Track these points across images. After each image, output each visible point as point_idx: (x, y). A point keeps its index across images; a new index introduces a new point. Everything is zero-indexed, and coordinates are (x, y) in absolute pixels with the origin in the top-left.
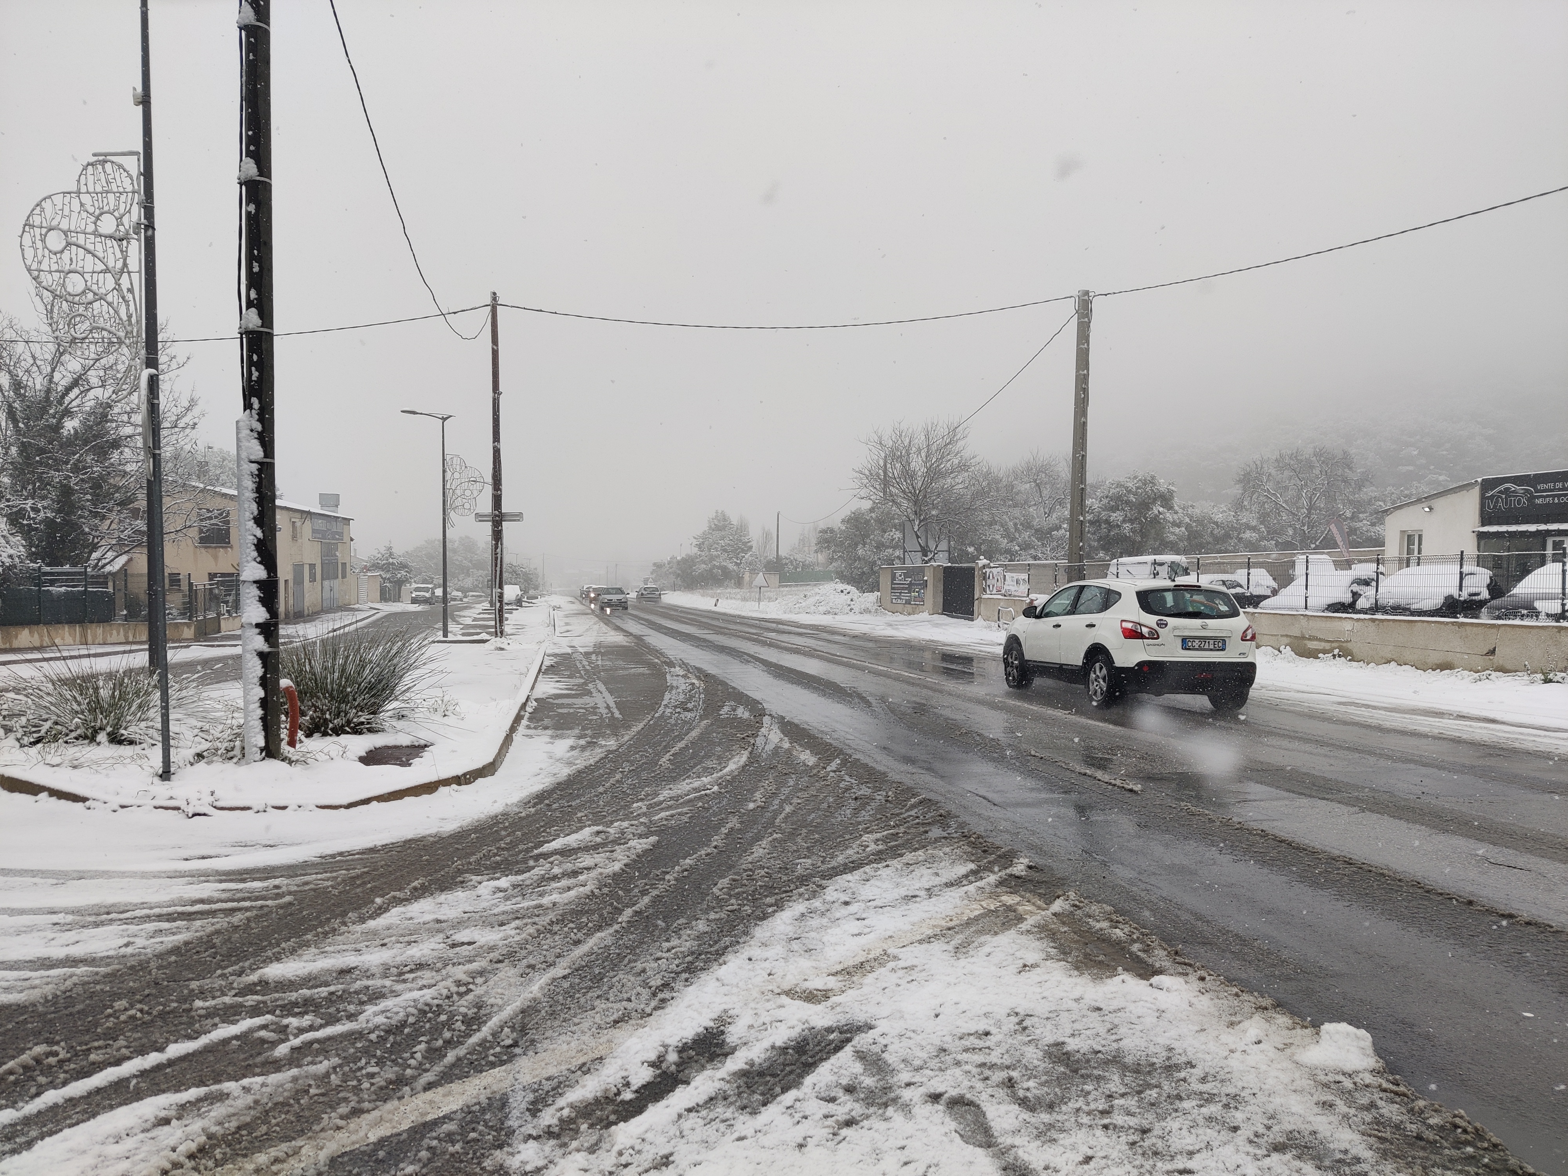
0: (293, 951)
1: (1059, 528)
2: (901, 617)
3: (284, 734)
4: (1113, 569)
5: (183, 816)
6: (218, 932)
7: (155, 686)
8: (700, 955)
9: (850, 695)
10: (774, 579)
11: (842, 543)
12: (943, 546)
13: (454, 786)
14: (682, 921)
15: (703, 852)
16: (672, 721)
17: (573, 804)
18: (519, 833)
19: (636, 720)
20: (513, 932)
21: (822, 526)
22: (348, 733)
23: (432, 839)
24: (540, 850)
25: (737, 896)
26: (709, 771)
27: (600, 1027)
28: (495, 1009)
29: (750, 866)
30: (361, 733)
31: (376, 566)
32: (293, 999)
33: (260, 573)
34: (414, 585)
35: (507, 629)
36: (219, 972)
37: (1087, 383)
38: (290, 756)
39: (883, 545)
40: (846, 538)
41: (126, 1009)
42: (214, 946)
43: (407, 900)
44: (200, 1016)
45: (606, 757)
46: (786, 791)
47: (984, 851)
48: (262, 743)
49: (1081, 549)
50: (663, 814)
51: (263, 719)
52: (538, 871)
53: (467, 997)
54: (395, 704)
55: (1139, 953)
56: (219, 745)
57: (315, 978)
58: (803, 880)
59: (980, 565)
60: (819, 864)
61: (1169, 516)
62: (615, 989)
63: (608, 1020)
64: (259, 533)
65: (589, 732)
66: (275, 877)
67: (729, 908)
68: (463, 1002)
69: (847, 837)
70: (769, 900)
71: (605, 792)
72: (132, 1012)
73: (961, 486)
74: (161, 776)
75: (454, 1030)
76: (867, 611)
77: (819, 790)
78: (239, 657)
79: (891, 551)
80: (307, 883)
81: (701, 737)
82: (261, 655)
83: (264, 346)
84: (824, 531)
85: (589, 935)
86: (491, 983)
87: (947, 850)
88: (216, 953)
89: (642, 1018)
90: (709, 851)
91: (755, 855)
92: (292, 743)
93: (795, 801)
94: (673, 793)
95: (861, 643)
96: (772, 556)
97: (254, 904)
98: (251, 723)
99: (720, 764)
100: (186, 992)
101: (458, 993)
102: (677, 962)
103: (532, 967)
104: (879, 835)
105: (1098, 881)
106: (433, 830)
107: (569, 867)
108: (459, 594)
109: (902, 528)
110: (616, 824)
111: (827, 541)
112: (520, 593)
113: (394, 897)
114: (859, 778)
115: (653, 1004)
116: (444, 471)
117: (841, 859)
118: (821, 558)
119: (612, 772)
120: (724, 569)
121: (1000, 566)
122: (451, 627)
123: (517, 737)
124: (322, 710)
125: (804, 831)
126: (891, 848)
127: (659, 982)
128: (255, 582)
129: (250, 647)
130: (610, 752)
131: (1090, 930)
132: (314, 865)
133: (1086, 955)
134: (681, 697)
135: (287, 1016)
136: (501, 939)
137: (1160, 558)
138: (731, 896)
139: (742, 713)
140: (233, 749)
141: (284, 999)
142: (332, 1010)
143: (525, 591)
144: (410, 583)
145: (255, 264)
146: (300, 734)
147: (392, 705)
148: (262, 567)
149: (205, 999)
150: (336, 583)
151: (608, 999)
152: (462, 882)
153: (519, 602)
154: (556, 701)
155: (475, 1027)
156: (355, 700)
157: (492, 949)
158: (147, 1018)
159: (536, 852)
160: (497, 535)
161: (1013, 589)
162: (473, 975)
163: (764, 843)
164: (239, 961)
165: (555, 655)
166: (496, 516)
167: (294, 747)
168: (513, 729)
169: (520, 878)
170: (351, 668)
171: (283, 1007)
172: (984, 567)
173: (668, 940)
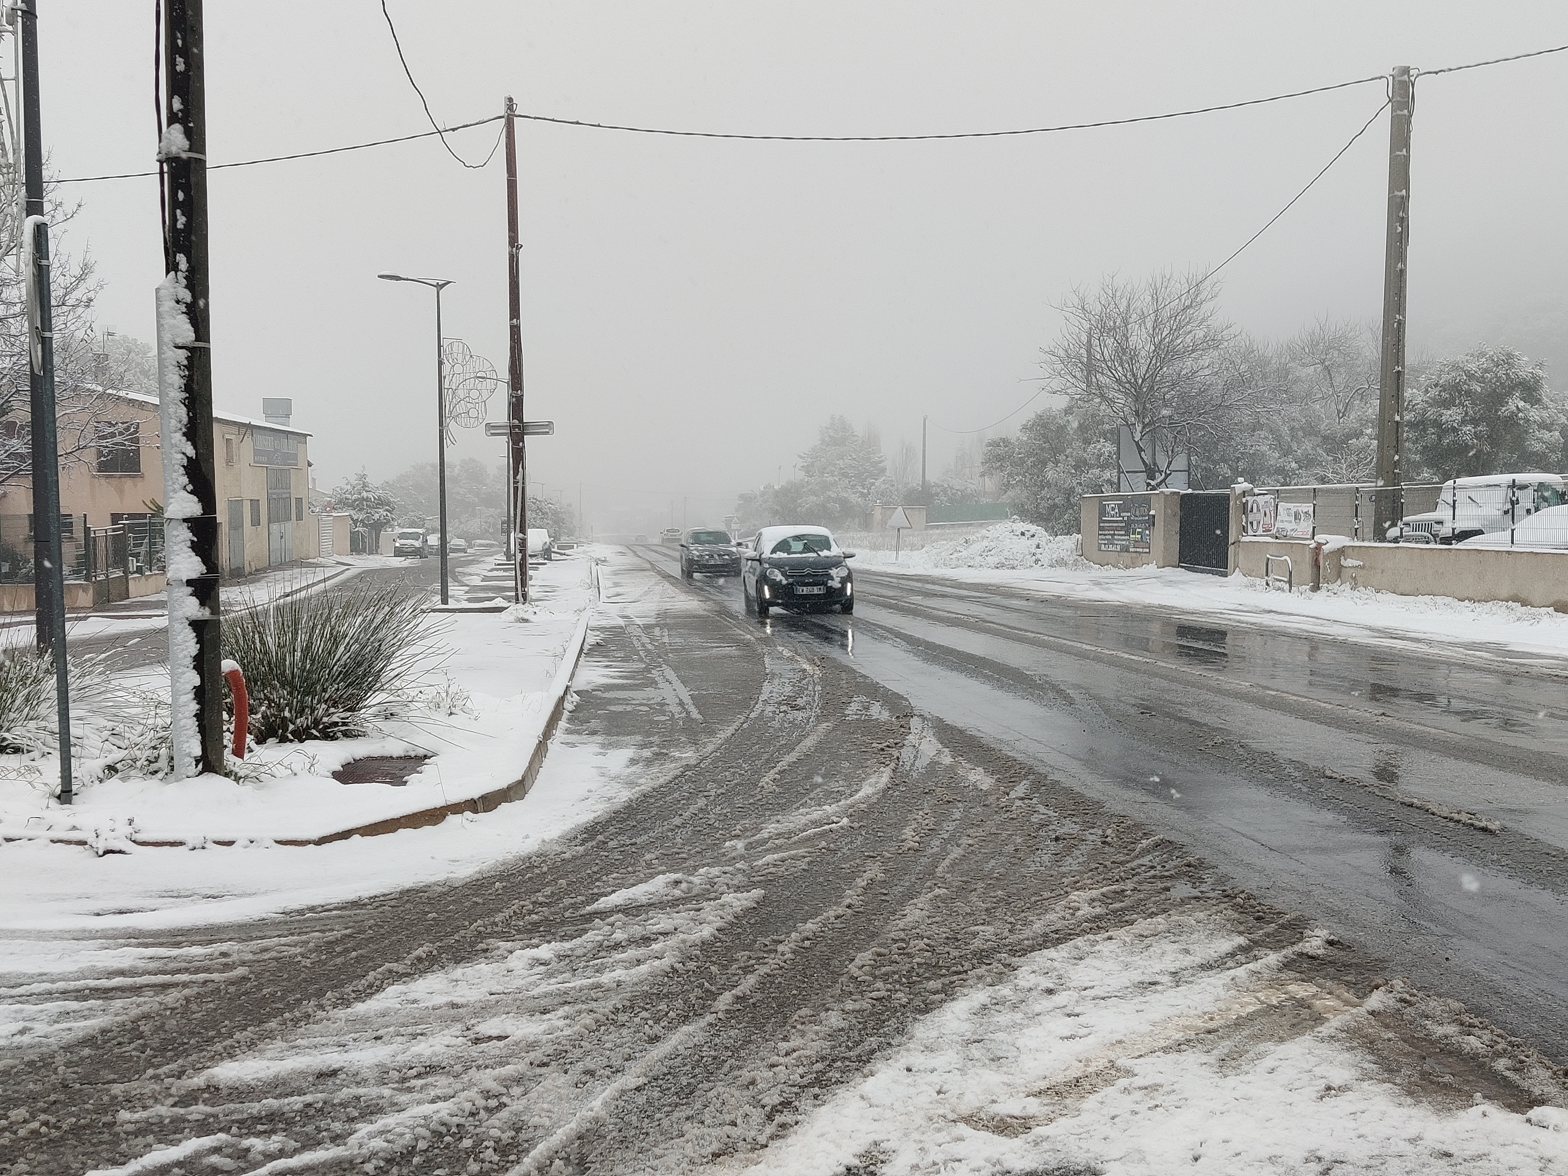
0: (251, 1045)
1: (1358, 435)
2: (1114, 572)
3: (228, 739)
4: (1446, 496)
5: (90, 853)
6: (146, 1017)
7: (47, 671)
8: (834, 1061)
9: (1041, 687)
10: (919, 517)
11: (1022, 462)
12: (1180, 462)
13: (468, 814)
14: (804, 1011)
15: (831, 913)
16: (776, 724)
17: (638, 841)
18: (563, 882)
19: (722, 722)
20: (561, 1023)
21: (992, 435)
22: (316, 738)
23: (439, 889)
24: (595, 906)
25: (885, 977)
26: (833, 796)
27: (692, 1162)
28: (540, 1132)
29: (902, 935)
30: (334, 738)
31: (343, 503)
32: (255, 1112)
33: (193, 507)
34: (398, 530)
35: (532, 592)
36: (150, 1072)
37: (1405, 209)
38: (236, 769)
39: (1085, 462)
40: (1030, 454)
41: (25, 1121)
42: (141, 1036)
43: (407, 975)
44: (127, 1133)
45: (682, 775)
46: (950, 826)
47: (1258, 919)
48: (198, 752)
49: (1396, 464)
50: (770, 858)
51: (199, 716)
52: (592, 937)
53: (499, 1115)
54: (380, 697)
55: (1507, 1073)
56: (138, 753)
57: (284, 1084)
58: (982, 957)
59: (1238, 492)
60: (1006, 933)
61: (1535, 414)
62: (712, 1108)
63: (704, 1152)
64: (190, 451)
65: (655, 739)
66: (222, 941)
67: (874, 994)
68: (493, 1121)
69: (1046, 894)
70: (932, 985)
71: (683, 825)
72: (35, 1125)
73: (1207, 372)
74: (59, 797)
75: (483, 1161)
76: (1061, 563)
77: (1001, 825)
78: (164, 631)
79: (1097, 471)
80: (265, 950)
81: (820, 747)
82: (197, 625)
83: (193, 180)
84: (995, 444)
85: (672, 1027)
86: (533, 1095)
87: (1201, 915)
88: (145, 1046)
89: (753, 1150)
90: (840, 911)
91: (909, 918)
92: (238, 752)
93: (965, 841)
94: (781, 828)
95: (1054, 611)
96: (915, 482)
97: (194, 977)
98: (182, 723)
99: (849, 786)
100: (106, 1099)
101: (486, 1109)
102: (801, 1070)
103: (591, 1073)
104: (1095, 893)
105: (1438, 965)
106: (440, 877)
107: (637, 931)
108: (462, 542)
109: (1114, 436)
110: (702, 871)
111: (1000, 458)
112: (548, 540)
113: (390, 971)
114: (1060, 808)
115: (770, 1129)
116: (440, 363)
117: (1038, 926)
118: (990, 484)
119: (691, 797)
120: (844, 502)
121: (1269, 492)
122: (454, 589)
123: (554, 746)
124: (279, 705)
125: (981, 885)
126: (1114, 912)
127: (777, 1100)
128: (185, 520)
129: (179, 614)
130: (688, 767)
131: (1428, 1038)
132: (276, 924)
133: (1424, 1075)
134: (788, 690)
135: (248, 1135)
136: (546, 1033)
137: (1521, 478)
138: (875, 977)
139: (879, 712)
140: (157, 759)
141: (242, 1112)
142: (310, 1128)
143: (555, 537)
144: (392, 526)
145: (180, 60)
146: (249, 739)
147: (376, 699)
148: (196, 499)
149: (132, 1109)
150: (289, 527)
151: (703, 1122)
152: (485, 951)
153: (547, 554)
154: (606, 695)
155: (512, 1158)
156: (325, 690)
157: (532, 1046)
158: (55, 1134)
159: (589, 908)
160: (518, 456)
161: (1288, 527)
162: (509, 1082)
163: (922, 900)
164: (178, 1056)
165: (602, 629)
166: (515, 427)
167: (242, 757)
168: (548, 733)
169: (567, 945)
170: (319, 646)
171: (241, 1123)
172: (1244, 494)
173: (785, 1039)
